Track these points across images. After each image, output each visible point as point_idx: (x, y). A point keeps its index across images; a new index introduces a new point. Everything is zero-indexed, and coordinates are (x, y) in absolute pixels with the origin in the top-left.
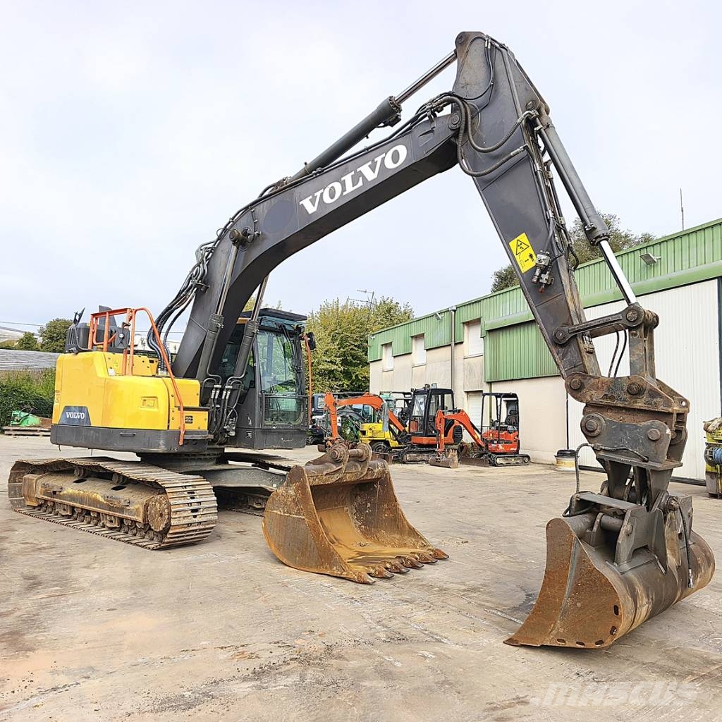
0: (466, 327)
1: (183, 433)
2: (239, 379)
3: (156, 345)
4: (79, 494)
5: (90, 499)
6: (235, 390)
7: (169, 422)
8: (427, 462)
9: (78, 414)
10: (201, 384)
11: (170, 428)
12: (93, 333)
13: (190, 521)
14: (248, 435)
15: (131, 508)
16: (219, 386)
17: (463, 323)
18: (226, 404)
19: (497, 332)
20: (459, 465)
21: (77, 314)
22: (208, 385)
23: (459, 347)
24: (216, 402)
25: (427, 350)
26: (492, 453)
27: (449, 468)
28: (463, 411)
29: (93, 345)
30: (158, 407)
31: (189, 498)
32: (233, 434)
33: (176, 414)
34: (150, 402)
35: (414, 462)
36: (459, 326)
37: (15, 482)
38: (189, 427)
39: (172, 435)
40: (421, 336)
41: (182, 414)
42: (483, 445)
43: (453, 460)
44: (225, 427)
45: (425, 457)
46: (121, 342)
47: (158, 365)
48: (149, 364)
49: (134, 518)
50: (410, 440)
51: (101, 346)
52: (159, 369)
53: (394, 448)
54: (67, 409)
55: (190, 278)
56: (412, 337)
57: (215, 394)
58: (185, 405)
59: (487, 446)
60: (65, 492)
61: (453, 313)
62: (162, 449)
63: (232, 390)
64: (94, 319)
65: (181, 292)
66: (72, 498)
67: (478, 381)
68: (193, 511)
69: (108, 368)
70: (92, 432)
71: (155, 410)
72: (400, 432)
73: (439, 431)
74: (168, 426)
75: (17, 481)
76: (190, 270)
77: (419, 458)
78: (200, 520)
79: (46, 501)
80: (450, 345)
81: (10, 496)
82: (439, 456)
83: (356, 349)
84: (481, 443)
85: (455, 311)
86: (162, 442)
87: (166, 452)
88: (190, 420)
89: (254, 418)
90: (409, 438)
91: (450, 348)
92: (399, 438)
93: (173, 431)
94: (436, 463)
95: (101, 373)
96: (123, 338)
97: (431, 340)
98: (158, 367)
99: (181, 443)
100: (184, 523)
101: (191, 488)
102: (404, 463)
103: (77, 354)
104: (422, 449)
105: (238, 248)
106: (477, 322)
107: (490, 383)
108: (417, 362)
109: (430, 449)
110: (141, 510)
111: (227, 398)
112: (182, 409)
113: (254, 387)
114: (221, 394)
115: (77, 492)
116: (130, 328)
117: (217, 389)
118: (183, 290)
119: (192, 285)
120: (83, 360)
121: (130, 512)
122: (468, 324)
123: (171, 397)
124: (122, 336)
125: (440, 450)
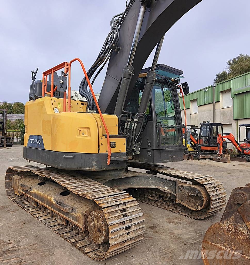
0: (221, 94)
1: (109, 155)
2: (142, 115)
3: (85, 93)
4: (40, 194)
5: (47, 199)
6: (140, 122)
7: (99, 147)
8: (211, 159)
9: (37, 140)
10: (119, 118)
11: (100, 152)
12: (45, 85)
13: (125, 239)
14: (148, 154)
15: (74, 214)
16: (130, 120)
17: (220, 92)
18: (134, 133)
19: (242, 95)
20: (231, 161)
21: (33, 72)
22: (123, 119)
23: (217, 104)
24: (127, 131)
25: (199, 106)
26: (246, 155)
27: (227, 163)
28: (231, 134)
29: (45, 93)
30: (90, 136)
31: (122, 216)
32: (138, 153)
33: (104, 141)
34: (84, 131)
35: (204, 159)
36: (217, 93)
37: (9, 179)
38: (114, 150)
39: (102, 157)
40: (196, 100)
41: (108, 141)
42: (241, 151)
43: (228, 159)
44: (134, 148)
45: (209, 156)
46: (62, 87)
47: (87, 107)
48: (81, 106)
49: (77, 223)
50: (200, 148)
51: (50, 94)
52: (88, 109)
53: (191, 152)
54: (31, 137)
55: (107, 44)
56: (190, 101)
57: (127, 125)
58: (111, 134)
59: (243, 151)
60: (33, 191)
61: (214, 87)
62: (95, 168)
63: (138, 122)
64: (45, 76)
65: (100, 55)
66: (37, 196)
67: (229, 119)
68: (127, 228)
69: (54, 108)
70: (45, 153)
71: (88, 138)
72: (195, 144)
73: (219, 144)
74: (99, 150)
75: (10, 179)
76: (107, 37)
77: (206, 157)
78: (132, 236)
79: (23, 195)
80: (213, 103)
81: (6, 188)
82: (219, 157)
83: (158, 109)
84: (240, 149)
85: (215, 87)
86: (94, 163)
87: (98, 170)
88: (113, 145)
89: (153, 141)
90: (200, 147)
91: (212, 104)
92: (195, 147)
93: (103, 154)
94: (218, 160)
95: (49, 112)
96: (62, 83)
97: (200, 102)
98: (87, 108)
99: (108, 163)
100: (120, 241)
101: (122, 207)
102: (199, 159)
103: (35, 100)
104: (208, 153)
105: (145, 8)
106: (229, 90)
107: (237, 120)
108: (193, 112)
109: (212, 153)
110: (82, 218)
111: (135, 128)
112: (108, 137)
113: (152, 120)
114: (131, 125)
115: (39, 192)
116: (67, 77)
117: (128, 121)
118: (102, 53)
119: (108, 47)
120: (39, 103)
121: (73, 217)
122: (222, 92)
123: (99, 127)
124: (61, 81)
125: (220, 154)
